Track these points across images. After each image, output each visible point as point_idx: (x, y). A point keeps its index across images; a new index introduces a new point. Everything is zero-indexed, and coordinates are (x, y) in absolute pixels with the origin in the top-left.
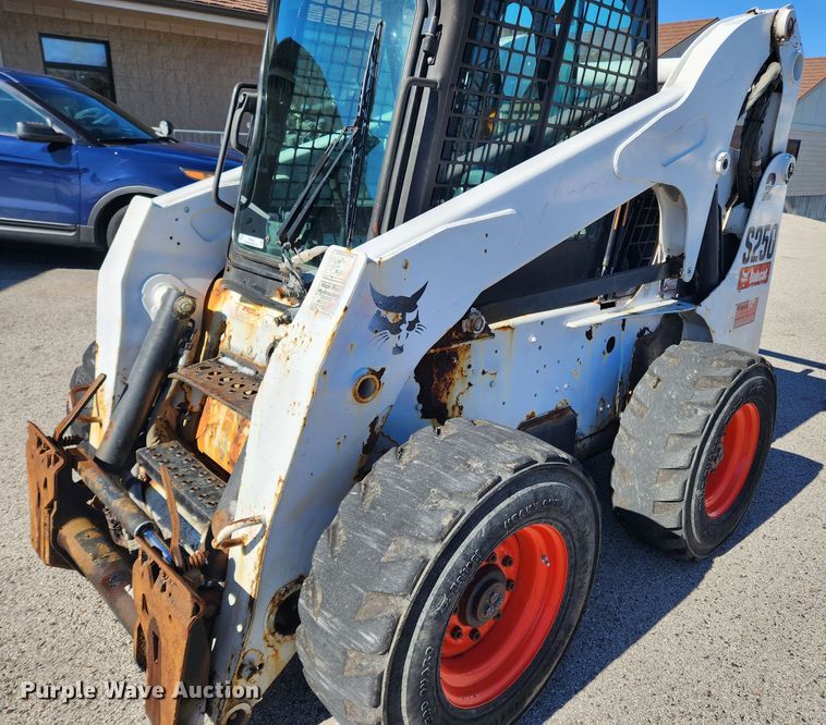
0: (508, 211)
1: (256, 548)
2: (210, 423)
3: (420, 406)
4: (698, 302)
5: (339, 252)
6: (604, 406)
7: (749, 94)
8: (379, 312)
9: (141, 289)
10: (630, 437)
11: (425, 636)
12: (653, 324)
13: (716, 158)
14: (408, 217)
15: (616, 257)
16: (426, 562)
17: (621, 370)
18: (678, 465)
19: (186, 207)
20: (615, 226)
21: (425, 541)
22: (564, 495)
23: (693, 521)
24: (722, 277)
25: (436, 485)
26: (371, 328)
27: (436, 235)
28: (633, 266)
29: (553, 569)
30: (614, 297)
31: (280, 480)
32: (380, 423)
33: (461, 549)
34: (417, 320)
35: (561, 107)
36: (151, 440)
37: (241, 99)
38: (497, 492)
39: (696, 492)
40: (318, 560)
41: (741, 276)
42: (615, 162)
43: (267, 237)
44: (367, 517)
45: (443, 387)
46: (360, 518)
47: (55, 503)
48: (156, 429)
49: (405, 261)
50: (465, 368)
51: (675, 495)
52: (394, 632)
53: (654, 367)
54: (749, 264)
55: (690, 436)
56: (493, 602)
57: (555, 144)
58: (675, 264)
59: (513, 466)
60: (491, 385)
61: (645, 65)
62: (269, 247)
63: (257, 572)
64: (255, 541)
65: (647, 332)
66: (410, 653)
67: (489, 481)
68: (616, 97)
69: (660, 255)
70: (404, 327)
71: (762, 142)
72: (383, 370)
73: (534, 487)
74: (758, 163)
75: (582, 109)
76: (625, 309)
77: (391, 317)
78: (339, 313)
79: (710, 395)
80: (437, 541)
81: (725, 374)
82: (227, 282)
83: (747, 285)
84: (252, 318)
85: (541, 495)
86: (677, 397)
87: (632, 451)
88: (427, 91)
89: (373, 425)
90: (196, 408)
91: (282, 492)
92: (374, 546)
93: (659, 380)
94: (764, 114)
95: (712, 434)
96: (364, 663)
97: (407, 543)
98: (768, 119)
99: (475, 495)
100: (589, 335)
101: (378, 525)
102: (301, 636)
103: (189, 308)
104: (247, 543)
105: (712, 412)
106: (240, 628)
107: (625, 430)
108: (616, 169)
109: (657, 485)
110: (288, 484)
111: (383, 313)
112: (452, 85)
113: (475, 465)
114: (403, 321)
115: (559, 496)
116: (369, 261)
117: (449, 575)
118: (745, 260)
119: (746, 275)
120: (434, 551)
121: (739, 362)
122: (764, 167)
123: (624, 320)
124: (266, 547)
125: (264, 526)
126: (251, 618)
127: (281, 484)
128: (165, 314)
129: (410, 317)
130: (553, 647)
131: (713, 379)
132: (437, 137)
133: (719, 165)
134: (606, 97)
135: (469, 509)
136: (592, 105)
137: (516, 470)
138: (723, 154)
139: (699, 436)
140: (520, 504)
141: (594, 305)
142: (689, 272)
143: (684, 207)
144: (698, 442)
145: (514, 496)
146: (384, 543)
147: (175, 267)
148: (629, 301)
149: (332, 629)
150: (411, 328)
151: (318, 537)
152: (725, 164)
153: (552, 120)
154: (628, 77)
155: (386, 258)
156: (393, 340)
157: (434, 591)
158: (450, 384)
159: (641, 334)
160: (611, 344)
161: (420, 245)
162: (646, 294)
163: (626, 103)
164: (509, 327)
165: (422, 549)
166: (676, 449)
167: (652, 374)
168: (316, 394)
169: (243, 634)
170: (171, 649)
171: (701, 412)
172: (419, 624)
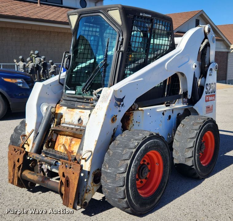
0: (142, 79)
1: (90, 159)
2: (59, 143)
3: (122, 129)
4: (193, 105)
5: (106, 89)
6: (169, 136)
7: (200, 47)
8: (116, 102)
9: (40, 107)
10: (177, 141)
11: (133, 170)
12: (181, 112)
13: (193, 65)
14: (118, 82)
15: (169, 92)
16: (133, 152)
17: (173, 125)
18: (190, 146)
19: (50, 85)
20: (167, 84)
21: (132, 148)
22: (161, 144)
23: (197, 164)
24: (200, 98)
25: (132, 138)
26: (114, 105)
27: (127, 85)
28: (174, 94)
29: (159, 166)
30: (169, 104)
31: (96, 141)
32: (115, 130)
33: (139, 151)
34: (123, 104)
35: (151, 54)
36: (44, 148)
37: (67, 56)
38: (146, 139)
39: (196, 154)
40: (106, 158)
41: (206, 98)
42: (166, 67)
43: (77, 90)
44: (117, 147)
45: (127, 125)
46: (115, 148)
47: (22, 165)
48: (46, 145)
49: (121, 90)
50: (132, 120)
51: (191, 155)
52: (127, 167)
53: (182, 122)
54: (208, 94)
55: (193, 138)
56: (146, 172)
57: (150, 63)
58: (185, 94)
59: (149, 134)
60: (139, 126)
61: (171, 42)
62: (77, 93)
63: (90, 165)
64: (89, 157)
65: (180, 115)
66: (130, 173)
67: (144, 137)
68: (164, 51)
69: (181, 92)
70: (121, 106)
71: (207, 60)
72: (117, 115)
73: (154, 140)
74: (206, 66)
75: (156, 54)
76: (173, 107)
77: (118, 103)
78: (109, 101)
79: (197, 127)
80: (134, 148)
81: (201, 122)
82: (62, 105)
83: (208, 101)
84: (72, 113)
85: (156, 142)
86: (189, 128)
87: (178, 145)
88: (121, 53)
89: (114, 130)
90: (54, 140)
91: (97, 144)
92: (120, 152)
93: (184, 125)
94: (206, 52)
95: (199, 138)
96: (120, 176)
97: (128, 150)
98: (207, 54)
99: (142, 139)
100: (163, 114)
101: (120, 147)
102: (102, 178)
103: (55, 111)
104: (86, 159)
105: (198, 131)
106: (85, 180)
107: (176, 140)
108: (166, 68)
109: (186, 153)
110: (98, 142)
111: (117, 102)
112: (126, 51)
113: (140, 135)
114: (120, 104)
115: (159, 144)
116: (114, 90)
117: (137, 156)
118: (206, 93)
119: (207, 98)
120: (134, 150)
121: (205, 119)
122: (208, 67)
123: (173, 110)
124: (92, 158)
125: (92, 153)
126: (89, 177)
127: (96, 142)
128: (48, 113)
129: (122, 103)
130: (161, 187)
131: (198, 123)
132: (124, 63)
133: (194, 67)
134: (162, 51)
135: (140, 142)
136: (159, 53)
137: (150, 135)
138: (195, 64)
139: (195, 138)
140: (151, 143)
141: (164, 105)
142: (190, 96)
143: (186, 78)
144: (195, 140)
145: (150, 141)
146: (122, 151)
147: (48, 101)
148: (174, 105)
149: (112, 171)
150: (122, 106)
151: (105, 154)
152: (196, 66)
153: (149, 57)
154: (167, 45)
155: (117, 89)
156: (119, 109)
157: (135, 159)
158: (129, 124)
159: (178, 115)
160: (170, 117)
161: (124, 87)
162: (178, 103)
163: (167, 52)
164: (142, 110)
165: (131, 150)
166: (190, 142)
167: (182, 124)
168: (105, 119)
169: (87, 181)
170: (73, 181)
171: (196, 132)
172: (132, 166)
